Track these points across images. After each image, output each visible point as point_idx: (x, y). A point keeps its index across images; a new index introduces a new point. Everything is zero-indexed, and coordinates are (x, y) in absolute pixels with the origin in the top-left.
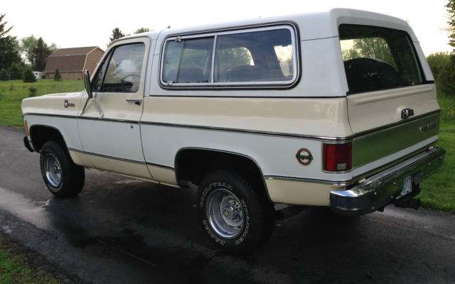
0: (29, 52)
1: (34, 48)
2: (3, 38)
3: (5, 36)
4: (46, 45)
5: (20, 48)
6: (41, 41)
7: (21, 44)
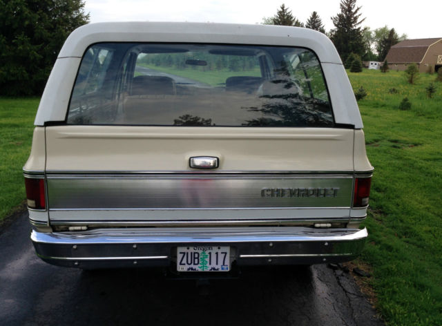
0: (379, 43)
1: (384, 38)
2: (355, 30)
3: (357, 27)
4: (397, 36)
5: (372, 39)
6: (392, 31)
7: (373, 35)
